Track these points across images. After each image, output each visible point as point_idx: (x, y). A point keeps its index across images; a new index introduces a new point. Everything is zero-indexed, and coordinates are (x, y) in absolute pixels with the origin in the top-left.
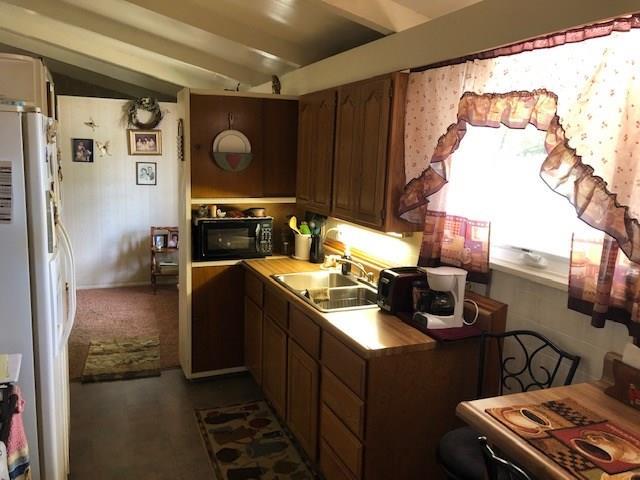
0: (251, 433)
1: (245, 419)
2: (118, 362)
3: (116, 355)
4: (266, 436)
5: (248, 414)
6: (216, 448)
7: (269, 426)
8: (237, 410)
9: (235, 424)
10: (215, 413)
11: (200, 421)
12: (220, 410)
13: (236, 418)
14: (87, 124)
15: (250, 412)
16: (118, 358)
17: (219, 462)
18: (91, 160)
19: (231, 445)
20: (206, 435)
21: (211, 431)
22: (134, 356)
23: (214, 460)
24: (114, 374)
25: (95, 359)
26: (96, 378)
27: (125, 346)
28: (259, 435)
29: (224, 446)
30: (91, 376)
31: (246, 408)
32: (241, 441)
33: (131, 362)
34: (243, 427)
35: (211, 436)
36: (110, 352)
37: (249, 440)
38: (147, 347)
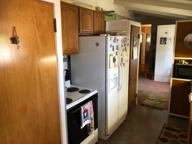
0: (177, 138)
1: (179, 133)
2: (153, 103)
3: (154, 101)
4: (181, 141)
5: (181, 132)
6: (162, 136)
7: (185, 139)
8: (178, 129)
9: (173, 133)
10: (170, 127)
11: (163, 127)
12: (172, 127)
13: (175, 131)
14: (165, 33)
15: (182, 131)
16: (154, 102)
17: (160, 140)
18: (165, 44)
19: (167, 138)
20: (162, 132)
21: (164, 131)
22: (158, 103)
23: (159, 139)
24: (150, 106)
25: (148, 100)
26: (144, 105)
27: (158, 99)
28: (179, 140)
29: (165, 137)
30: (144, 104)
31: (182, 130)
32: (171, 138)
33: (156, 104)
34: (176, 135)
35: (163, 133)
36: (153, 100)
37: (174, 139)
38: (164, 101)
